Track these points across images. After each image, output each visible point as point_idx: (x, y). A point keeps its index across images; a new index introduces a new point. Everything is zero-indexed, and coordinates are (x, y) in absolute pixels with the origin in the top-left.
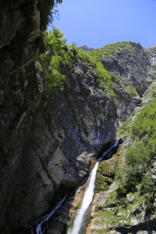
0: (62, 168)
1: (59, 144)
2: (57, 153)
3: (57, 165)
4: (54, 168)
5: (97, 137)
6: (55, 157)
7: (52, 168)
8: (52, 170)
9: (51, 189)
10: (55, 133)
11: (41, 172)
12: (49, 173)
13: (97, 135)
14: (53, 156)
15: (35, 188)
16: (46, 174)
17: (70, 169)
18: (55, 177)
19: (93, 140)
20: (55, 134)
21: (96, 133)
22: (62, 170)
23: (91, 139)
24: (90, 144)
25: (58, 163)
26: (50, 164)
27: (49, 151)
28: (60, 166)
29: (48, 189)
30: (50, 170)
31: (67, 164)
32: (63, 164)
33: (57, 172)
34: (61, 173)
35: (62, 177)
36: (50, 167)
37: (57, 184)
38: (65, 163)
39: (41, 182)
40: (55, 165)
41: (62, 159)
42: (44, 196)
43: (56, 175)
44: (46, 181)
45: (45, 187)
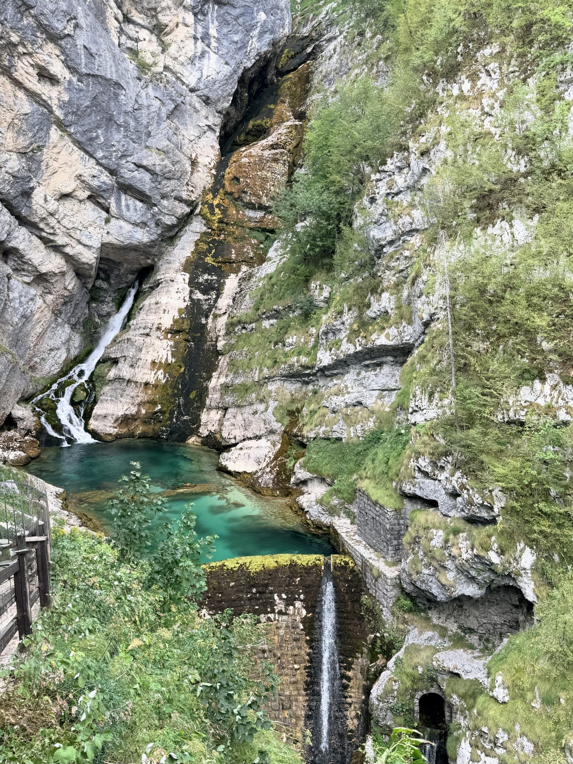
0: (90, 205)
1: (51, 112)
2: (56, 150)
3: (66, 196)
4: (61, 209)
5: (208, 46)
6: (50, 170)
7: (52, 215)
8: (52, 221)
9: (71, 282)
10: (20, 64)
11: (15, 238)
12: (44, 234)
13: (206, 37)
14: (43, 168)
15: (8, 296)
16: (34, 238)
17: (123, 203)
18: (74, 243)
19: (192, 61)
20: (22, 72)
21: (200, 29)
22: (94, 210)
23: (182, 59)
24: (183, 83)
25: (68, 190)
26: (42, 202)
27: (21, 151)
28: (81, 198)
29: (59, 287)
30: (45, 222)
31: (104, 187)
32: (90, 188)
33: (74, 223)
34: (91, 225)
35: (100, 236)
36: (42, 213)
37: (87, 264)
38: (95, 183)
39: (23, 270)
40: (58, 200)
41: (81, 172)
42: (53, 312)
43: (73, 235)
44: (42, 263)
45: (45, 284)
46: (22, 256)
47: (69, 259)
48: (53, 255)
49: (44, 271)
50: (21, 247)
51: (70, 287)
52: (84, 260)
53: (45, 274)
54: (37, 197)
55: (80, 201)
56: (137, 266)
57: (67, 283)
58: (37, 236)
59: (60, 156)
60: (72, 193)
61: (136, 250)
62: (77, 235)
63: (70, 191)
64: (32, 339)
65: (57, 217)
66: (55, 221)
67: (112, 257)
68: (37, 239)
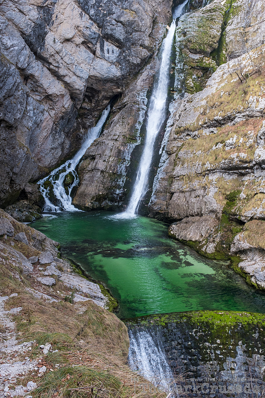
0: (83, 48)
3: (68, 40)
4: (64, 50)
6: (58, 21)
7: (58, 53)
8: (57, 57)
9: (67, 103)
11: (33, 67)
12: (51, 67)
14: (54, 19)
15: (26, 108)
16: (45, 69)
17: (106, 48)
18: (71, 74)
22: (85, 52)
25: (69, 36)
26: (51, 43)
27: (40, 5)
28: (77, 43)
29: (59, 105)
30: (53, 58)
31: (93, 36)
32: (84, 35)
33: (72, 60)
34: (83, 63)
35: (88, 70)
36: (51, 51)
37: (79, 89)
38: (87, 32)
39: (37, 91)
40: (62, 43)
41: (79, 24)
42: (54, 123)
43: (70, 68)
44: (49, 87)
45: (51, 102)
46: (37, 81)
47: (67, 85)
48: (57, 81)
49: (50, 93)
50: (36, 74)
51: (66, 106)
52: (77, 87)
53: (51, 95)
54: (49, 39)
55: (77, 45)
56: (111, 94)
57: (64, 103)
58: (47, 68)
59: (65, 12)
60: (71, 39)
61: (111, 82)
62: (73, 68)
63: (71, 37)
64: (40, 140)
65: (61, 55)
66: (60, 58)
67: (94, 87)
68: (47, 70)
